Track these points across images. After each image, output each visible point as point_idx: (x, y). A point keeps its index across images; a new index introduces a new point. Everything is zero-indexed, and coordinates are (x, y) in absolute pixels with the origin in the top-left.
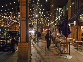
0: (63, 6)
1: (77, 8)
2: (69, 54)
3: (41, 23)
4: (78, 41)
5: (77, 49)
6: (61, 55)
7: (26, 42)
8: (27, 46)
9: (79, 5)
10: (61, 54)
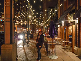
0: (54, 7)
1: (65, 10)
2: (56, 54)
3: (33, 23)
4: (66, 41)
5: (64, 49)
6: (48, 56)
7: (10, 43)
8: (12, 48)
9: (67, 6)
10: (48, 54)
